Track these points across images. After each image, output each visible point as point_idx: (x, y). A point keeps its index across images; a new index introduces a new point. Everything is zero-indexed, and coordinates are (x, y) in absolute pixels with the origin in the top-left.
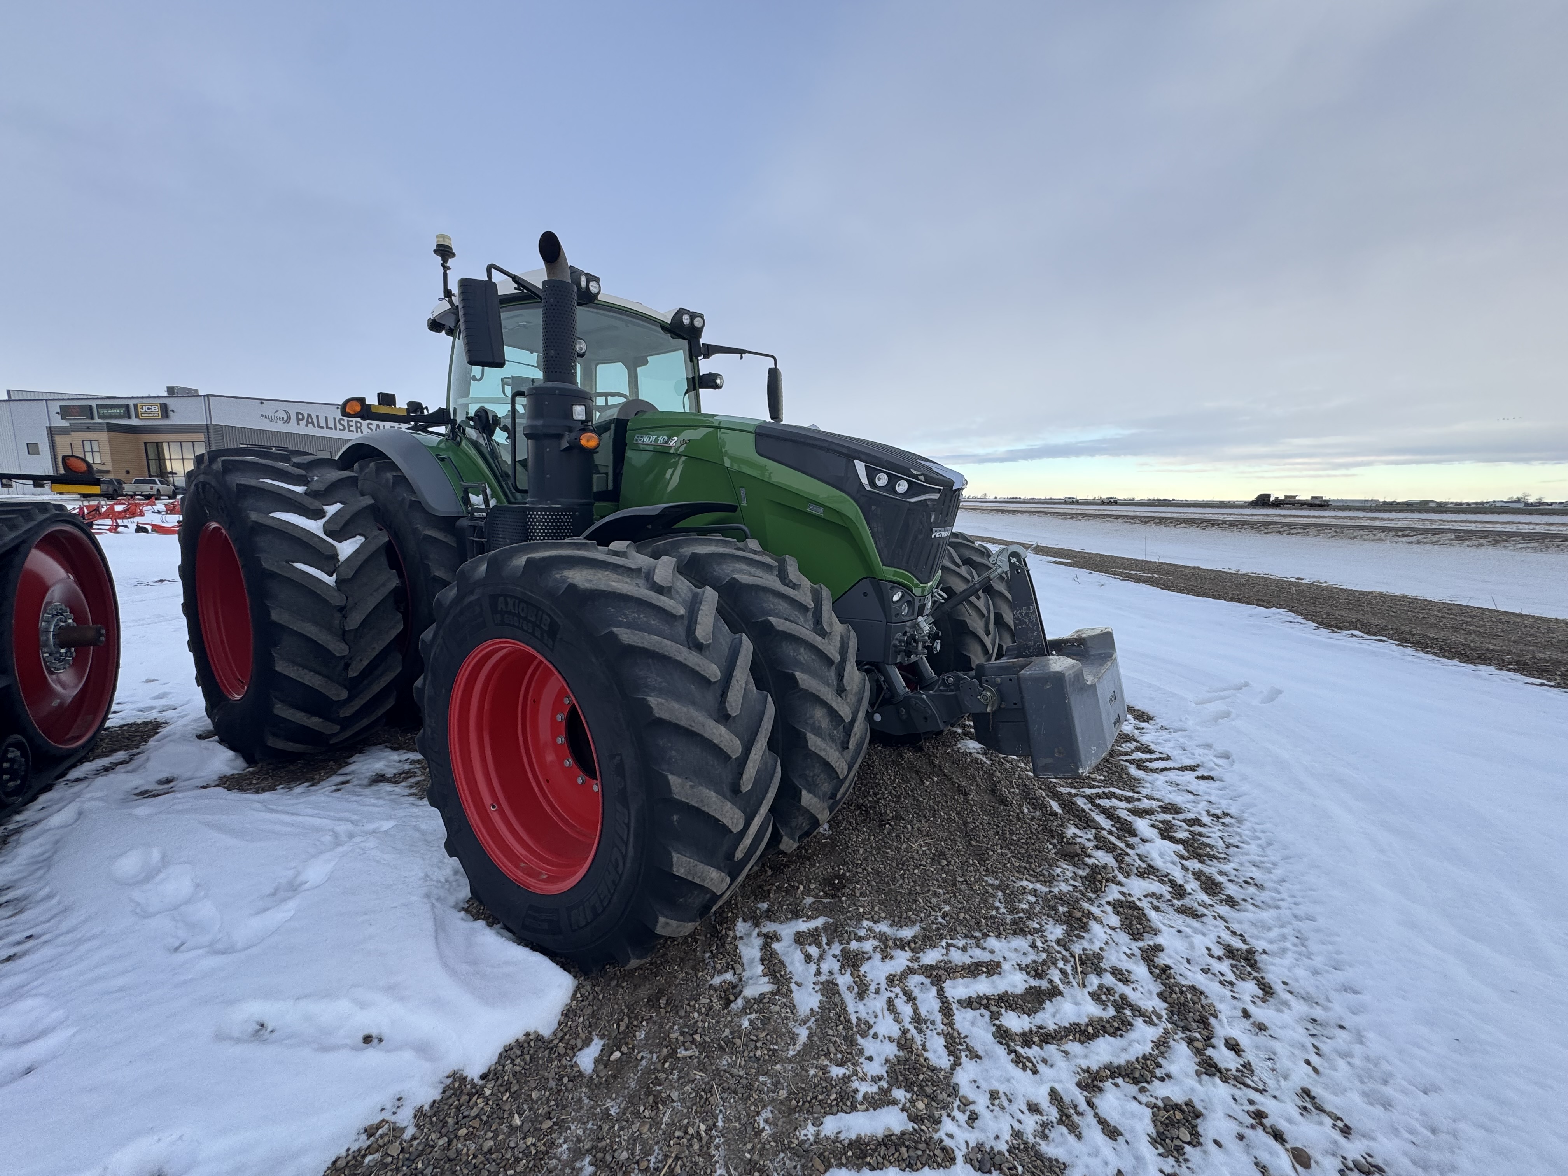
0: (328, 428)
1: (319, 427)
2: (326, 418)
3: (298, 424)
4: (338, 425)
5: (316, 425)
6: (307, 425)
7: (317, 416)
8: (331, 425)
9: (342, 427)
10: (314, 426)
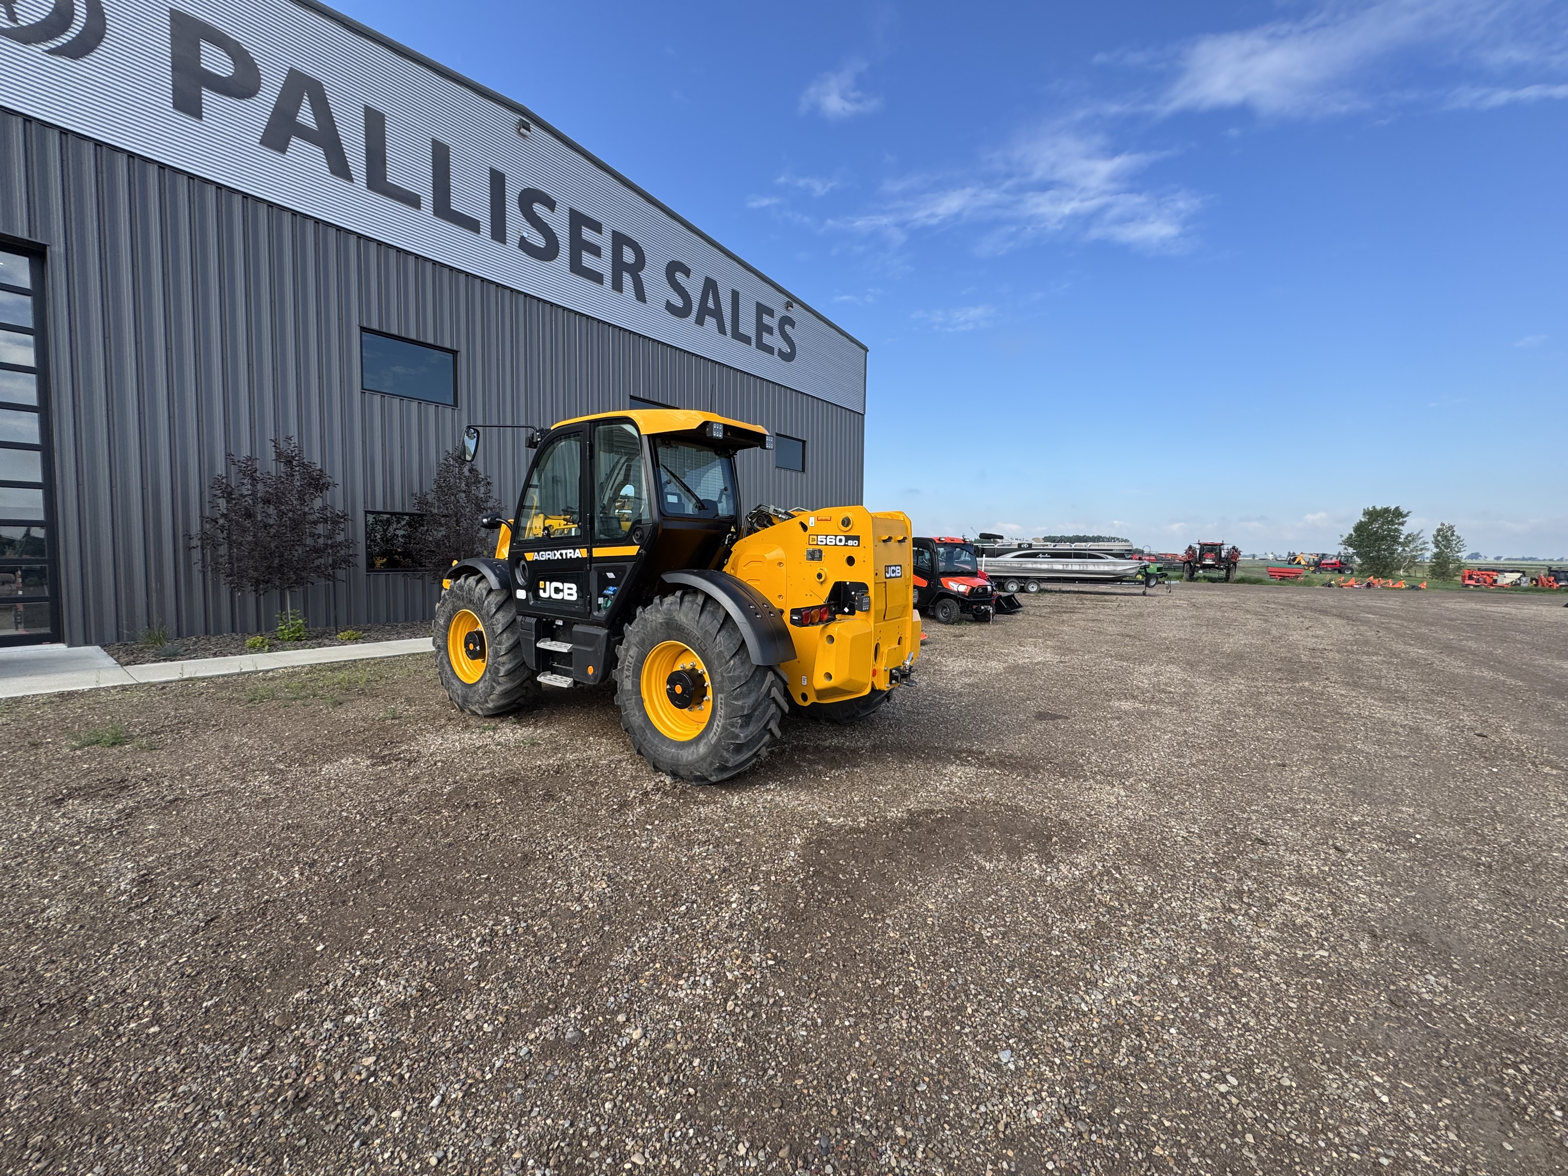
0: (445, 211)
1: (379, 181)
3: (186, 102)
4: (514, 215)
5: (356, 165)
6: (276, 139)
7: (374, 122)
8: (469, 198)
9: (536, 239)
10: (339, 167)
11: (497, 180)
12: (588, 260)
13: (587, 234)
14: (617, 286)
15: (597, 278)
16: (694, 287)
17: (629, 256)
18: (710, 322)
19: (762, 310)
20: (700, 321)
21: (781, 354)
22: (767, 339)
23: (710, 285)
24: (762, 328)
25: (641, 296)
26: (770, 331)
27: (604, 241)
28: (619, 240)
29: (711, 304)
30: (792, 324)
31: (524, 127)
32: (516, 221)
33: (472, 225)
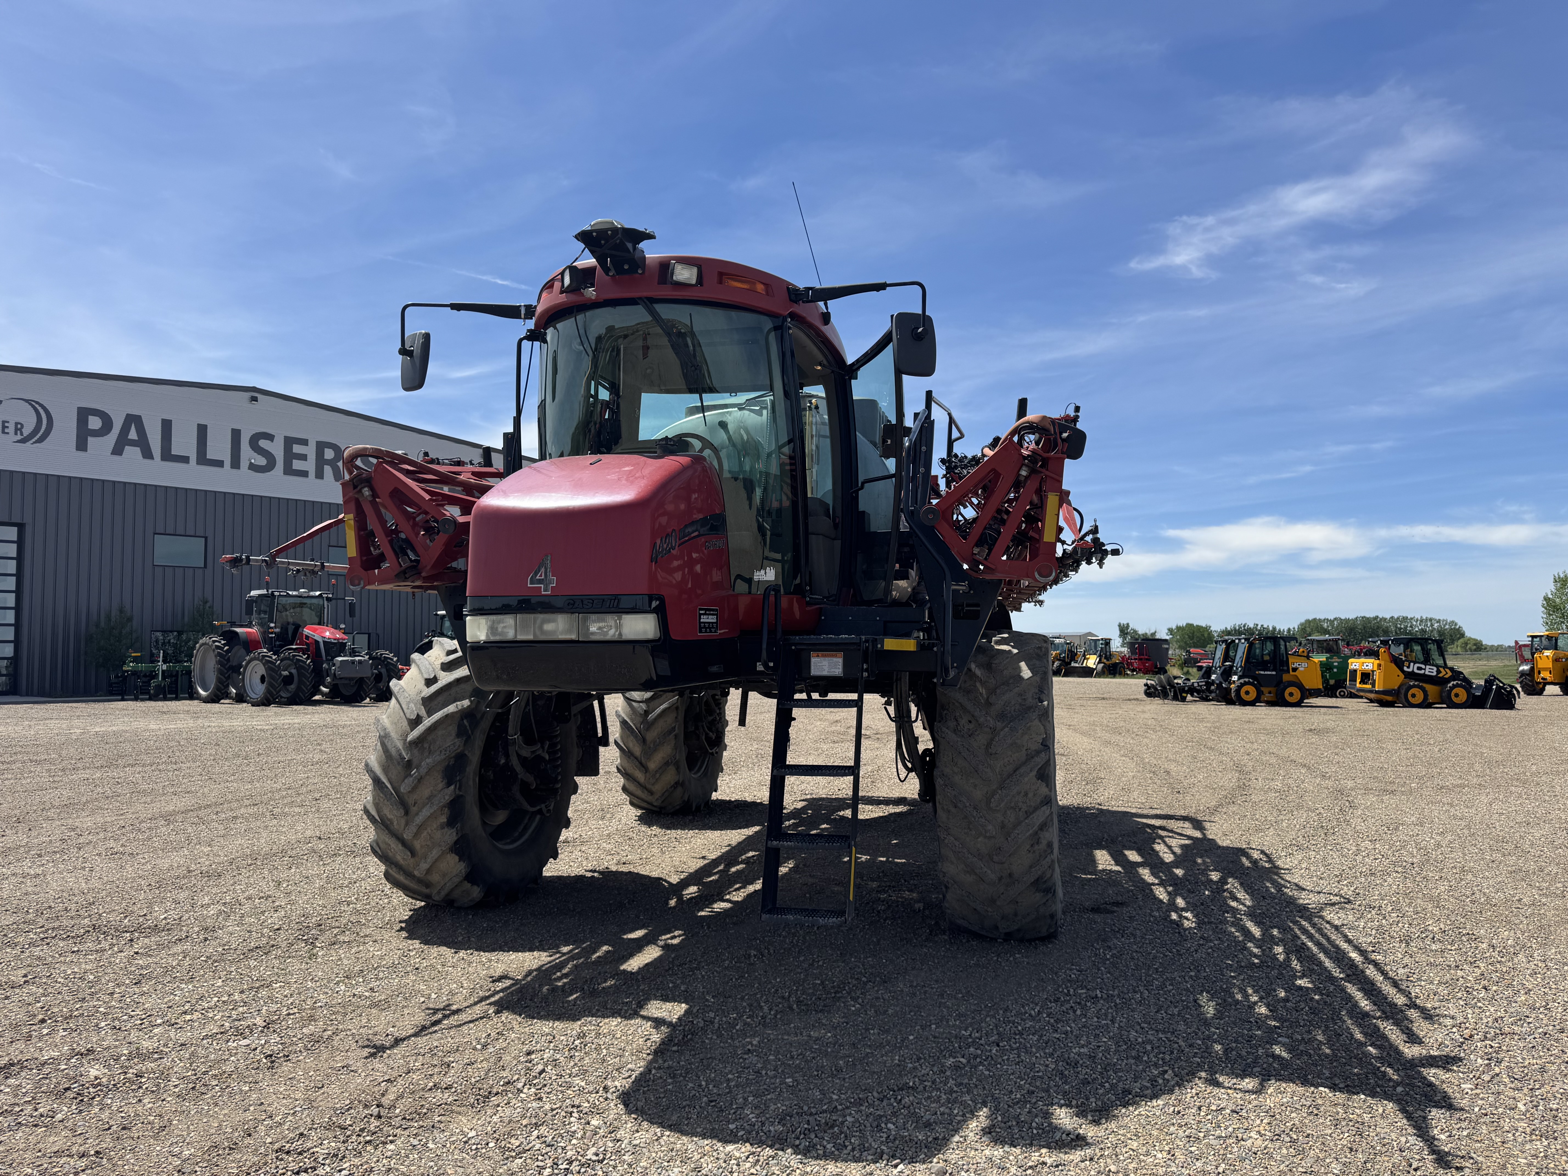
1: (167, 455)
2: (202, 430)
3: (81, 445)
6: (118, 450)
7: (167, 426)
10: (147, 454)
11: (236, 434)
12: (297, 465)
13: (297, 449)
14: (320, 475)
15: (304, 474)
17: (329, 454)
25: (338, 478)
27: (310, 450)
28: (322, 446)
31: (255, 399)
32: (247, 454)
33: (219, 464)
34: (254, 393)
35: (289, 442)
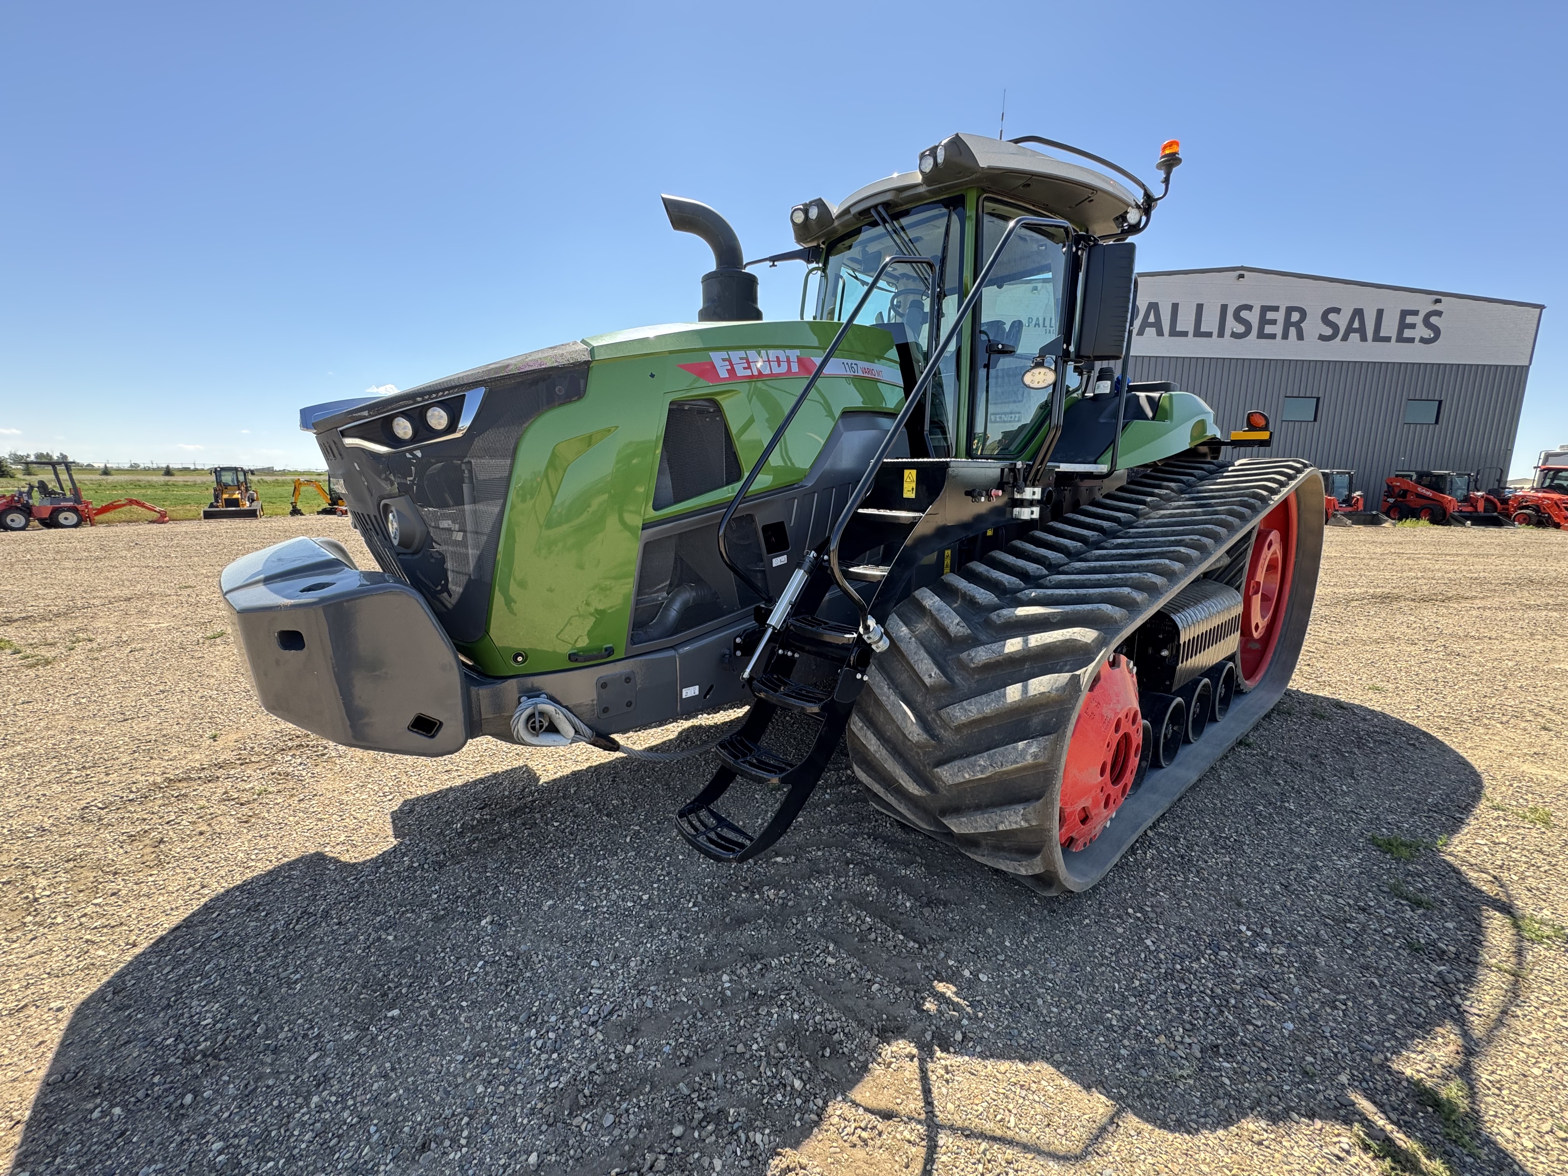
0: (1198, 333)
1: (1174, 332)
2: (1200, 307)
4: (1230, 322)
5: (1166, 329)
7: (1175, 307)
8: (1210, 323)
9: (1241, 329)
10: (1160, 333)
11: (1224, 308)
12: (1269, 329)
13: (1270, 315)
14: (1285, 336)
15: (1273, 336)
16: (1342, 321)
17: (1295, 317)
18: (1355, 337)
19: (1404, 314)
20: (1345, 338)
21: (1423, 340)
22: (1407, 333)
23: (1358, 313)
24: (1403, 325)
25: (1300, 336)
26: (1413, 326)
27: (1280, 316)
28: (1290, 310)
29: (1356, 325)
30: (1439, 314)
31: (1242, 276)
32: (1232, 325)
33: (1209, 335)
34: (1241, 272)
35: (1265, 309)
